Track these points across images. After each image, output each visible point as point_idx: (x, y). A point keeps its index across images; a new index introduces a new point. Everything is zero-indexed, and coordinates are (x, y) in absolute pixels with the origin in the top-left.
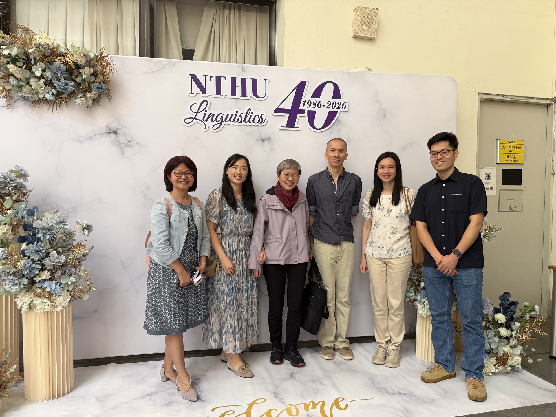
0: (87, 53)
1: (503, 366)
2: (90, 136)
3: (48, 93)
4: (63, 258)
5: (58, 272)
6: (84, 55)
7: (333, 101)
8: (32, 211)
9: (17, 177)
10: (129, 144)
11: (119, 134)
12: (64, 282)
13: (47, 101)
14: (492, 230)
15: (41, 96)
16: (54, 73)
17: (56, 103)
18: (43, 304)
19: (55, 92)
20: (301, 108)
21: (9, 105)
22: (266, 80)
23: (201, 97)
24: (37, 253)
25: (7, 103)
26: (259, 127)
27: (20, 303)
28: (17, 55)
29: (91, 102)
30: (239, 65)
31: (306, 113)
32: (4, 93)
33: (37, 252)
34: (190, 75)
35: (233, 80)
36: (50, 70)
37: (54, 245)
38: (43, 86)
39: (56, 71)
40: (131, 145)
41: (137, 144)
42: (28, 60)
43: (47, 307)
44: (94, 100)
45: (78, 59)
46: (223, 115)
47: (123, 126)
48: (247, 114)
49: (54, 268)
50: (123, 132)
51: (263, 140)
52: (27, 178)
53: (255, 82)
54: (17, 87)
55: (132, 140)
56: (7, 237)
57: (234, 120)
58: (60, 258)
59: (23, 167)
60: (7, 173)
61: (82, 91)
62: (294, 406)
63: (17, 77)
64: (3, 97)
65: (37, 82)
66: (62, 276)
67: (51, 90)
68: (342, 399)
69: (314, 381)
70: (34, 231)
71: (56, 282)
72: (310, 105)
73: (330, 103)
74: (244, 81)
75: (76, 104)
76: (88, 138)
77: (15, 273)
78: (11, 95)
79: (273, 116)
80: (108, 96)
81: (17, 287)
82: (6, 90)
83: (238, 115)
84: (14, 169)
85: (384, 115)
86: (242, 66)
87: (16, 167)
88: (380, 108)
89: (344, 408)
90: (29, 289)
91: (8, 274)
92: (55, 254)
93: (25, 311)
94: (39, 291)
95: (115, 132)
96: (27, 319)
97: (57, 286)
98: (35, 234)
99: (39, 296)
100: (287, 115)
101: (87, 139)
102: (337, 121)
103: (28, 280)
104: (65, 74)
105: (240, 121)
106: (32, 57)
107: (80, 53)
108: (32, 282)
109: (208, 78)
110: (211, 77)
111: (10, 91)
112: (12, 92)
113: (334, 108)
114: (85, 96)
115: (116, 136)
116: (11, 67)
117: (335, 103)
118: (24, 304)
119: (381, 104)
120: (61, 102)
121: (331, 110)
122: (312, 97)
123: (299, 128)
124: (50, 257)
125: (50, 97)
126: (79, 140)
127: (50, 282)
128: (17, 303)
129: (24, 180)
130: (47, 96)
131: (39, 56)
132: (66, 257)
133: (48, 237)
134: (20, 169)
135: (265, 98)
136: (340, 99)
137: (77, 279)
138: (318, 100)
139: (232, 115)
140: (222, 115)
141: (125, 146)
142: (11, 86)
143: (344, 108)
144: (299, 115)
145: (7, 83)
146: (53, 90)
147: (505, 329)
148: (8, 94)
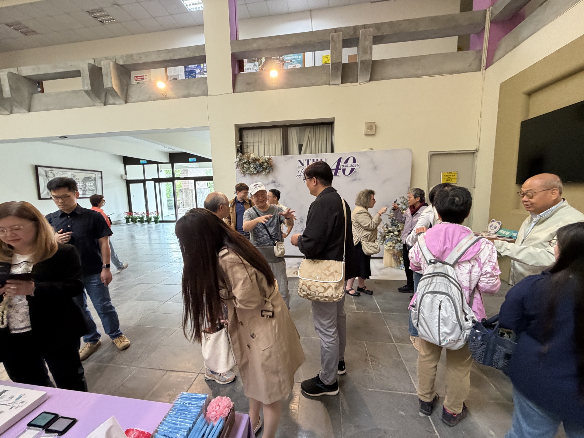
0: (265, 158)
2: (267, 184)
7: (353, 164)
13: (255, 174)
16: (256, 166)
17: (257, 174)
19: (257, 171)
21: (244, 176)
28: (246, 162)
29: (267, 173)
34: (298, 159)
36: (255, 164)
38: (254, 170)
40: (279, 186)
41: (282, 186)
42: (249, 162)
44: (268, 172)
45: (263, 161)
47: (277, 180)
50: (277, 182)
54: (246, 170)
55: (280, 184)
61: (264, 170)
65: (252, 169)
75: (263, 174)
80: (272, 170)
85: (376, 168)
95: (274, 182)
102: (355, 172)
104: (259, 165)
107: (263, 159)
114: (265, 172)
116: (245, 165)
119: (374, 164)
130: (254, 172)
131: (252, 161)
145: (244, 169)
148: (244, 173)
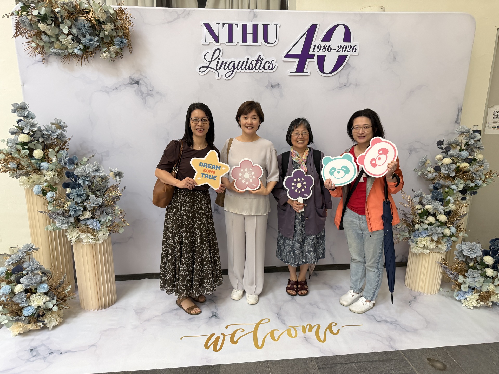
0: (107, 9)
1: (485, 302)
2: (116, 87)
3: (76, 47)
4: (100, 200)
5: (97, 212)
6: (105, 11)
8: (72, 160)
9: (57, 128)
10: (150, 93)
11: (141, 84)
12: (103, 220)
13: (76, 55)
14: (493, 176)
15: (70, 51)
16: (80, 30)
17: (83, 57)
18: (88, 238)
19: (82, 48)
20: (311, 52)
21: (44, 61)
22: (277, 25)
23: (215, 46)
24: (80, 197)
25: (42, 58)
26: (269, 73)
27: (69, 236)
28: (45, 14)
29: (114, 55)
30: (251, 11)
31: (316, 57)
32: (39, 49)
33: (79, 195)
34: (204, 24)
35: (245, 27)
36: (76, 26)
37: (93, 189)
38: (71, 42)
39: (81, 28)
40: (152, 94)
41: (158, 93)
42: (56, 17)
43: (91, 240)
44: (117, 53)
45: (100, 16)
46: (235, 62)
47: (144, 77)
48: (257, 61)
49: (94, 208)
50: (144, 82)
51: (272, 87)
52: (66, 128)
53: (266, 27)
54: (49, 42)
55: (152, 90)
56: (55, 181)
57: (245, 68)
58: (98, 200)
59: (61, 119)
60: (49, 125)
61: (106, 45)
62: (294, 327)
63: (48, 34)
64: (38, 53)
65: (66, 38)
66: (101, 215)
67: (79, 45)
68: (335, 324)
69: (311, 304)
70: (75, 177)
71: (96, 220)
72: (320, 49)
73: (341, 46)
74: (255, 27)
75: (101, 58)
76: (114, 88)
77: (63, 213)
78: (45, 51)
79: (283, 62)
80: (129, 49)
81: (66, 225)
82: (40, 46)
83: (249, 62)
84: (54, 122)
85: (394, 58)
86: (254, 11)
87: (55, 120)
88: (391, 51)
89: (336, 332)
90: (76, 226)
91: (58, 214)
92: (94, 197)
93: (74, 243)
94: (83, 227)
95: (137, 83)
96: (76, 249)
97: (97, 224)
98: (76, 180)
99: (84, 232)
100: (297, 60)
101: (114, 90)
102: (346, 65)
103: (74, 219)
104: (89, 30)
105: (251, 67)
106: (58, 15)
107: (101, 10)
108: (78, 220)
109: (221, 25)
110: (224, 24)
111: (43, 47)
112: (46, 48)
113: (344, 51)
114: (108, 50)
115: (139, 87)
116: (42, 26)
117: (345, 46)
118: (73, 237)
119: (392, 46)
120: (88, 56)
121: (341, 53)
122: (322, 41)
123: (308, 73)
124: (90, 200)
125: (78, 52)
126: (106, 91)
127: (92, 220)
128: (68, 237)
129: (63, 130)
130: (76, 51)
131: (65, 14)
132: (103, 199)
133: (87, 183)
134: (59, 121)
135: (276, 44)
136: (350, 41)
137: (113, 217)
138: (328, 44)
139: (244, 62)
140: (233, 62)
141: (147, 96)
142: (44, 43)
143: (354, 51)
144: (308, 60)
145: (40, 40)
146: (80, 45)
147: (492, 270)
148: (42, 50)
